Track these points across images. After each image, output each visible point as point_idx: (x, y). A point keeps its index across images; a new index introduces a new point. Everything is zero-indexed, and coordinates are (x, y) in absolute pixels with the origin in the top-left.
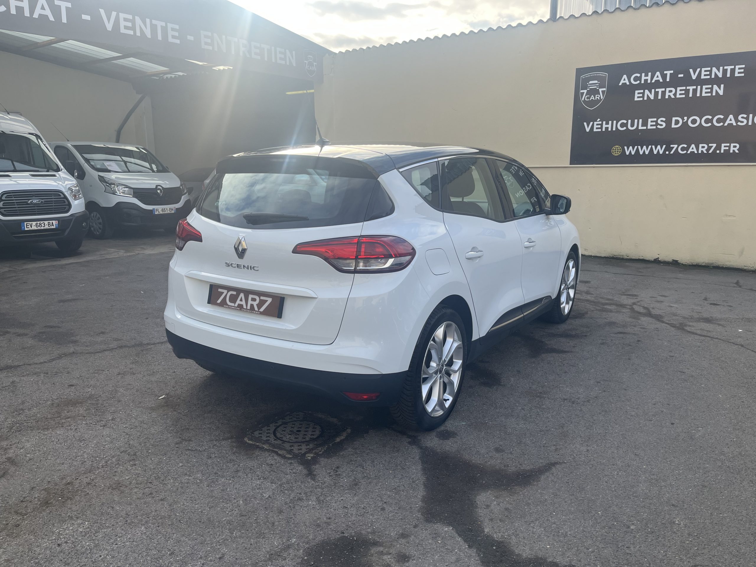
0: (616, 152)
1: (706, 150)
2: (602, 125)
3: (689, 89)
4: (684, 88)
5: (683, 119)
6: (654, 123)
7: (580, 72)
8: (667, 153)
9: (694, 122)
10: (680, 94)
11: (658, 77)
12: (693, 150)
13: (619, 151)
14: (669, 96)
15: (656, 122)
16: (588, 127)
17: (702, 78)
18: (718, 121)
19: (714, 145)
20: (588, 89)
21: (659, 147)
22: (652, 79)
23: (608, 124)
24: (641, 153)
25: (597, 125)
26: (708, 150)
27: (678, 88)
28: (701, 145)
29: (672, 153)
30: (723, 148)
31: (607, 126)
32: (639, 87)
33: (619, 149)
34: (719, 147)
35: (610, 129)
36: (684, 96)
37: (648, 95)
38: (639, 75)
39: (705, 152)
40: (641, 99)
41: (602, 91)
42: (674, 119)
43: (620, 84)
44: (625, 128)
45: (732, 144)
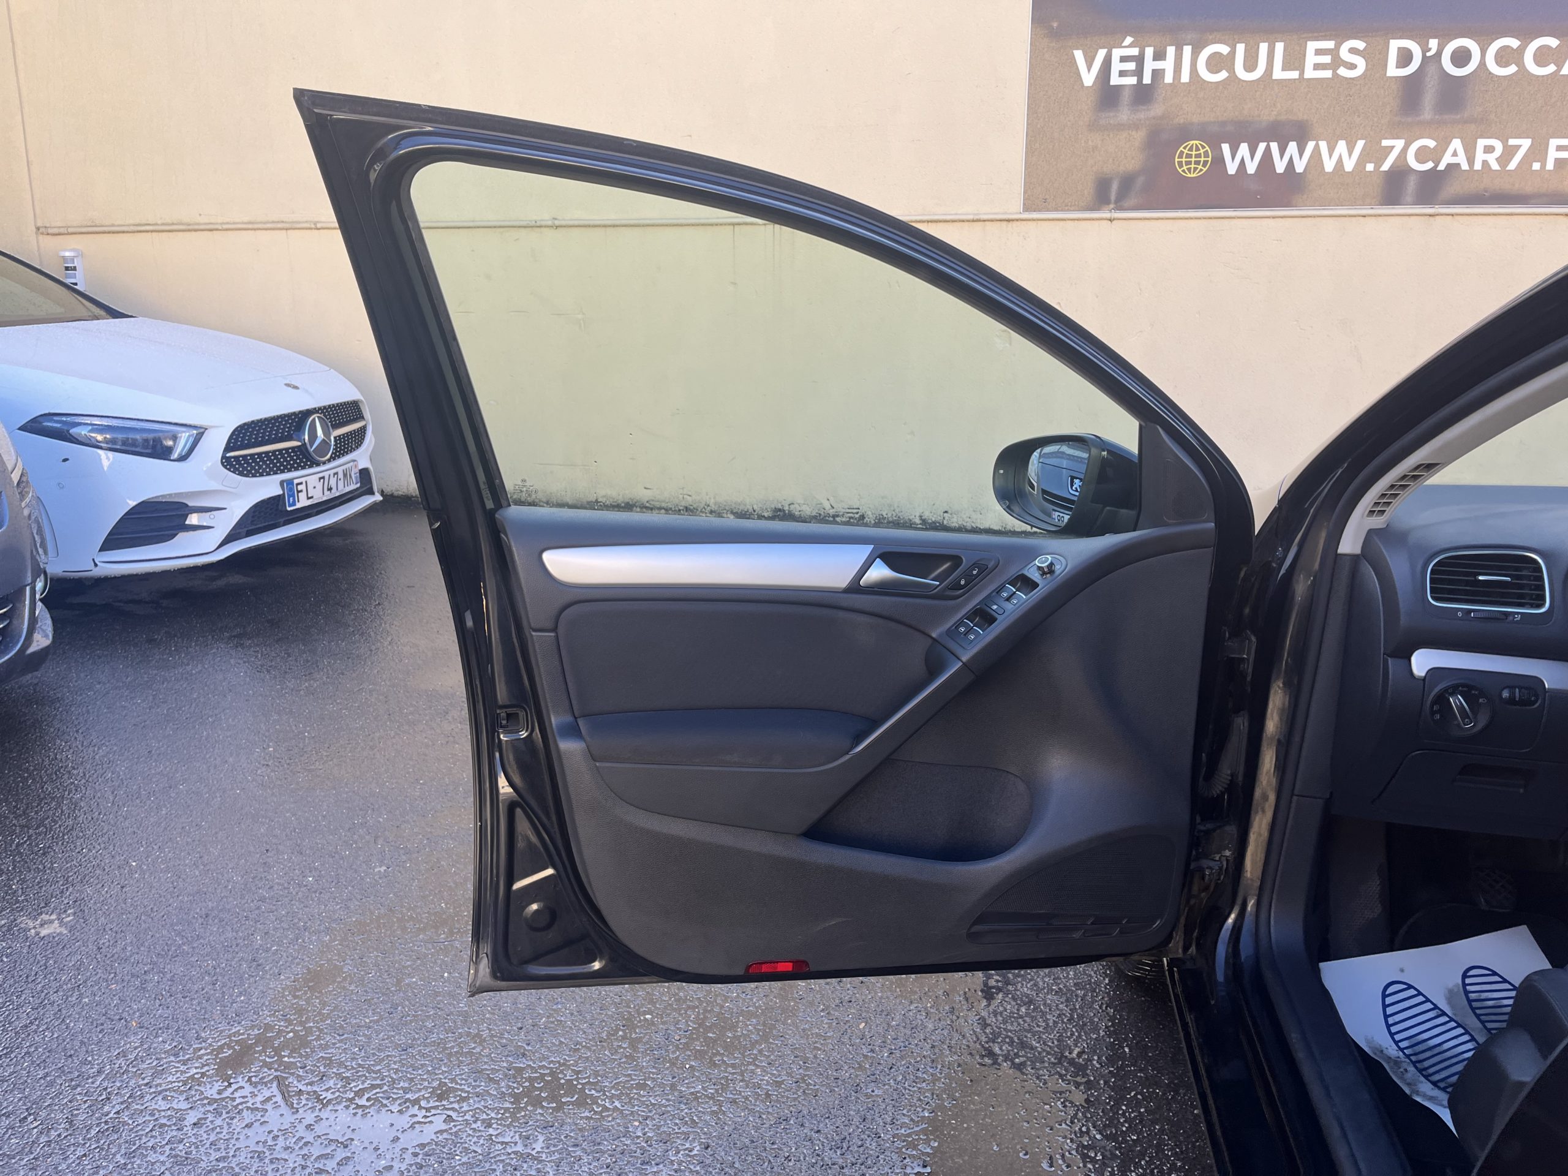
0: (1193, 166)
1: (1497, 160)
2: (1140, 60)
5: (1426, 48)
6: (1327, 59)
8: (1370, 167)
9: (1460, 58)
12: (1454, 160)
13: (1202, 159)
15: (1334, 53)
16: (1089, 67)
18: (1541, 57)
19: (1526, 144)
21: (1342, 146)
23: (1163, 58)
24: (1280, 167)
25: (1124, 59)
29: (1385, 167)
30: (1553, 155)
31: (1159, 65)
33: (1202, 151)
34: (1539, 151)
39: (1495, 166)
42: (1395, 45)
44: (1223, 75)
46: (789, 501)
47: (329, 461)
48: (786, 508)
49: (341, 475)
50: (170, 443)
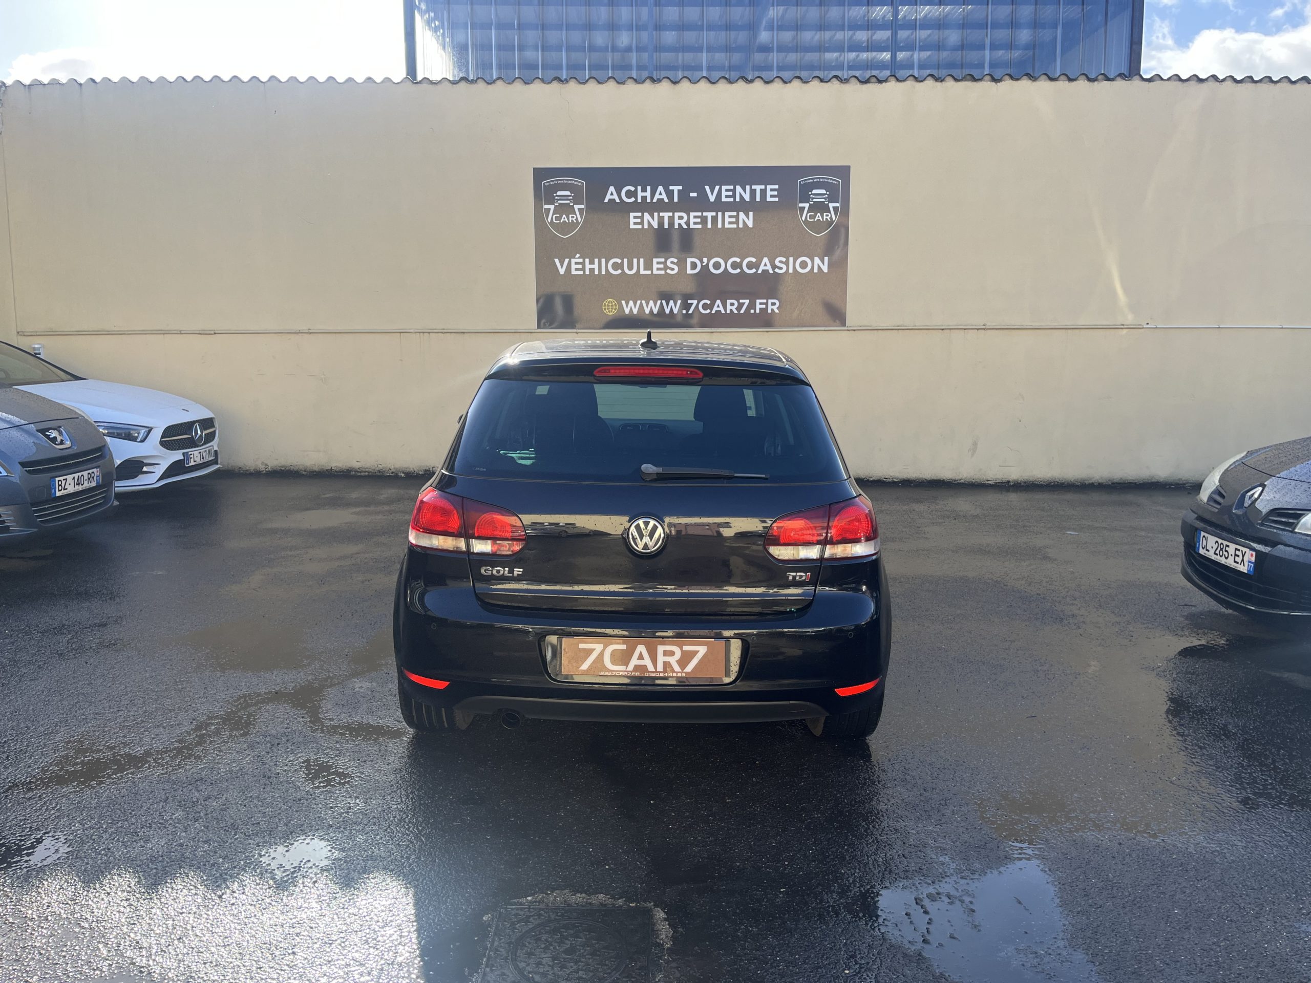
0: (610, 310)
1: (736, 309)
2: (583, 264)
3: (707, 216)
4: (700, 214)
5: (702, 262)
6: (662, 266)
7: (540, 174)
8: (684, 312)
9: (717, 266)
10: (695, 223)
11: (660, 194)
12: (718, 309)
13: (614, 307)
14: (680, 225)
15: (665, 263)
16: (562, 266)
17: (723, 201)
18: (750, 265)
19: (747, 302)
20: (556, 204)
21: (671, 303)
22: (652, 198)
23: (593, 263)
24: (648, 311)
25: (576, 263)
26: (739, 308)
27: (691, 213)
28: (729, 302)
29: (690, 312)
30: (758, 307)
31: (592, 266)
32: (635, 207)
33: (613, 304)
34: (752, 305)
35: (596, 272)
36: (700, 226)
37: (649, 222)
38: (633, 189)
39: (735, 312)
40: (640, 227)
41: (578, 209)
42: (689, 260)
43: (606, 200)
44: (619, 271)
45: (769, 300)
46: (432, 465)
47: (202, 445)
48: (431, 469)
49: (207, 452)
50: (136, 435)
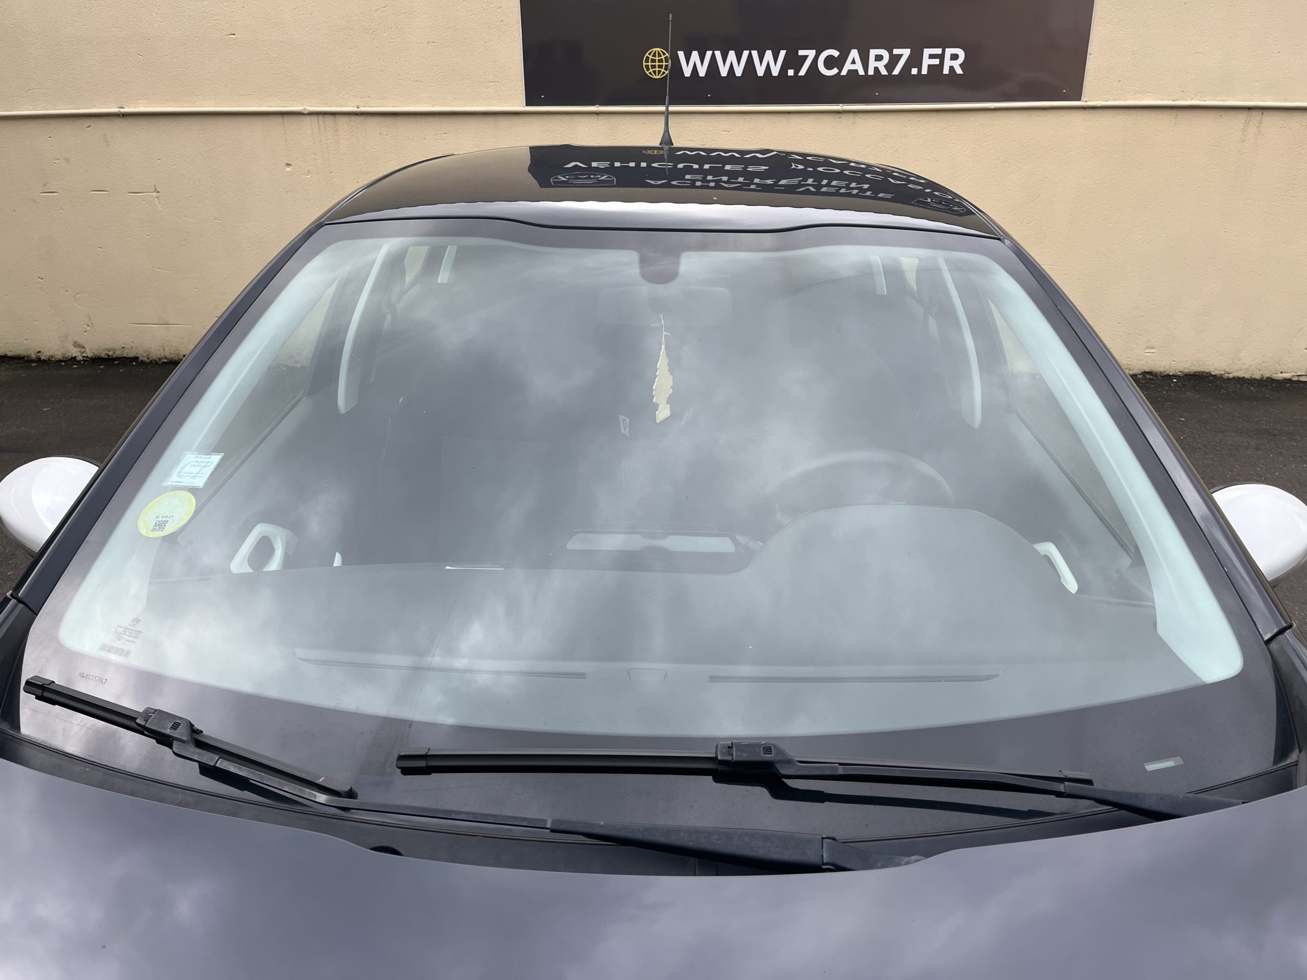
1: (885, 66)
8: (791, 73)
12: (853, 67)
13: (664, 64)
19: (906, 53)
21: (769, 54)
24: (724, 72)
26: (890, 66)
28: (873, 53)
29: (802, 73)
30: (926, 62)
33: (663, 57)
34: (916, 60)
39: (884, 72)
45: (947, 50)
